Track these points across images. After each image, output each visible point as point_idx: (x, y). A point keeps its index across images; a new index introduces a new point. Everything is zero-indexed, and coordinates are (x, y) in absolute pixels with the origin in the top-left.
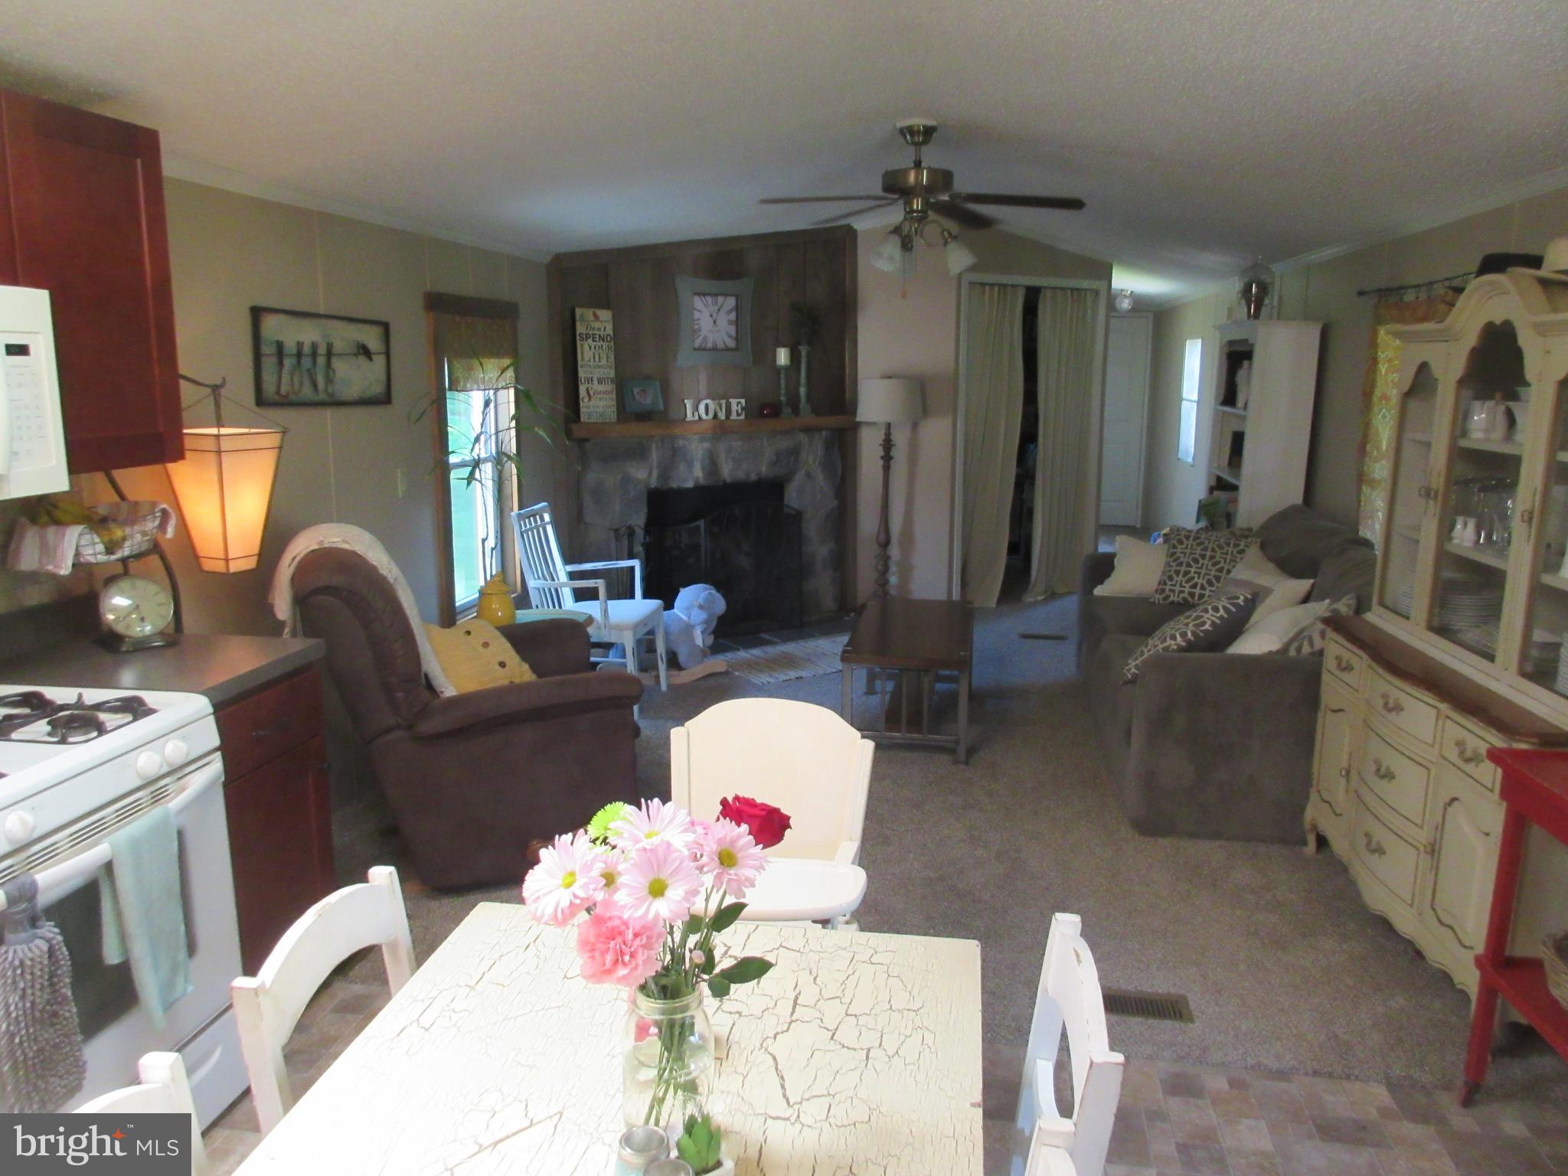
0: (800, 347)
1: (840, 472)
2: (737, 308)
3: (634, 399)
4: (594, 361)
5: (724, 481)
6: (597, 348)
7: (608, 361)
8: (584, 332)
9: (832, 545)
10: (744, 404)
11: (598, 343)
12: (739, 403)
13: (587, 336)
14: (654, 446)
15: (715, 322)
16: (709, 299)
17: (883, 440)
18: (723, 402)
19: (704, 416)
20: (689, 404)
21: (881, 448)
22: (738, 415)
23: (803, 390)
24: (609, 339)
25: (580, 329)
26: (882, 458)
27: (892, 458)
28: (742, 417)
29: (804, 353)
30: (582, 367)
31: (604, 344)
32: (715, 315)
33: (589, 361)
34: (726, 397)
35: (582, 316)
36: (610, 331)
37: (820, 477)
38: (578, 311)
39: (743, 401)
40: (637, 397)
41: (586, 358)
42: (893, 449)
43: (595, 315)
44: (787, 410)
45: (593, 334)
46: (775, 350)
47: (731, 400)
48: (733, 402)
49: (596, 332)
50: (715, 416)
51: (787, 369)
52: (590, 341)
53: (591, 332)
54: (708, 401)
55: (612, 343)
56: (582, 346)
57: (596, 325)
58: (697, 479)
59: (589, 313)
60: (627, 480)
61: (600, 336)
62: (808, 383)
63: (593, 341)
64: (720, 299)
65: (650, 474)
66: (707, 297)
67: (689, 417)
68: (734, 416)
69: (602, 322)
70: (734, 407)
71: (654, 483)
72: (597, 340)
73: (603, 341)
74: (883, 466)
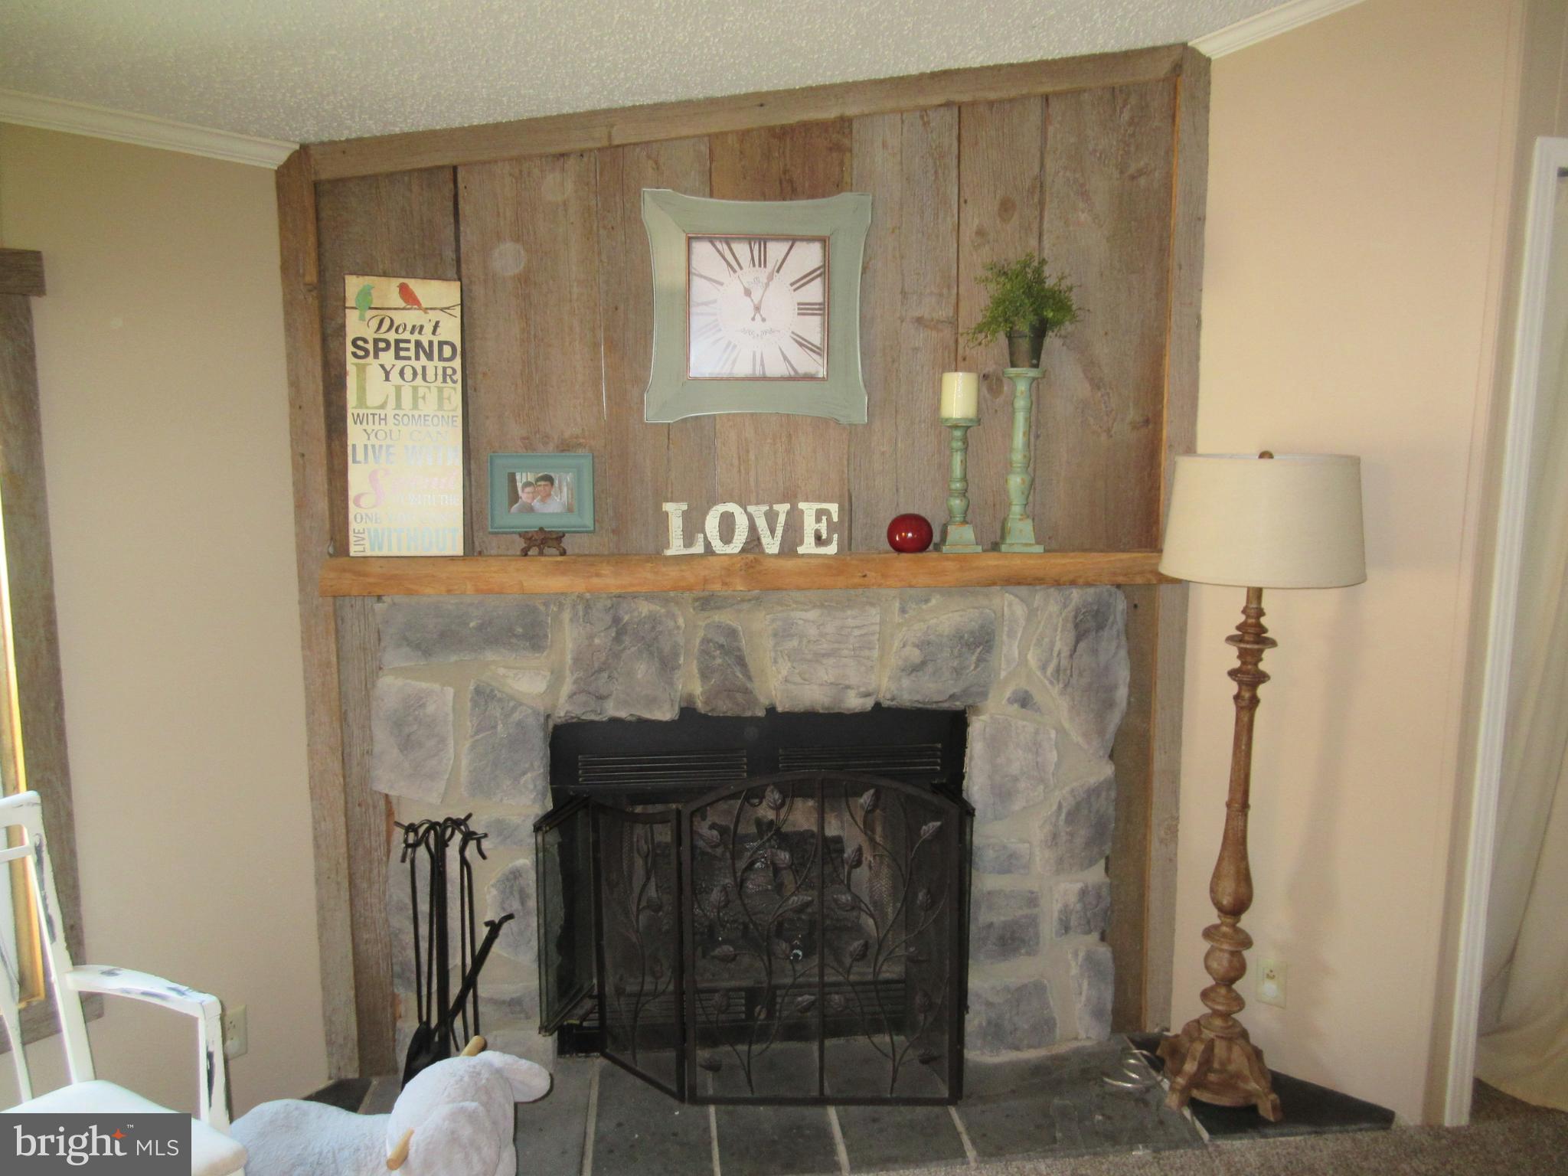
0: (1009, 372)
1: (1122, 693)
2: (825, 272)
3: (514, 497)
4: (398, 406)
5: (771, 710)
6: (408, 373)
7: (440, 407)
8: (370, 334)
9: (1096, 875)
10: (835, 519)
11: (413, 362)
12: (819, 515)
13: (379, 346)
14: (566, 616)
15: (757, 309)
16: (742, 249)
17: (1238, 628)
18: (783, 509)
19: (718, 546)
20: (674, 510)
21: (1233, 651)
22: (818, 538)
23: (1016, 482)
24: (447, 351)
25: (356, 325)
26: (1233, 674)
27: (1262, 677)
28: (832, 549)
29: (1022, 387)
30: (358, 419)
31: (430, 366)
32: (756, 295)
33: (383, 406)
34: (790, 496)
35: (365, 293)
36: (451, 330)
37: (1056, 703)
38: (354, 285)
39: (833, 508)
40: (524, 496)
41: (374, 398)
42: (1268, 654)
43: (405, 292)
44: (961, 537)
45: (397, 342)
46: (941, 380)
47: (802, 505)
48: (808, 509)
49: (406, 336)
50: (754, 541)
51: (964, 428)
52: (387, 358)
53: (392, 336)
54: (732, 507)
55: (457, 363)
56: (361, 370)
57: (412, 317)
58: (690, 698)
59: (388, 290)
60: (484, 696)
61: (418, 344)
62: (1036, 460)
63: (397, 357)
64: (776, 250)
65: (557, 678)
66: (735, 246)
67: (676, 547)
68: (808, 547)
69: (426, 310)
70: (810, 525)
71: (564, 709)
72: (412, 353)
73: (430, 357)
74: (1237, 698)
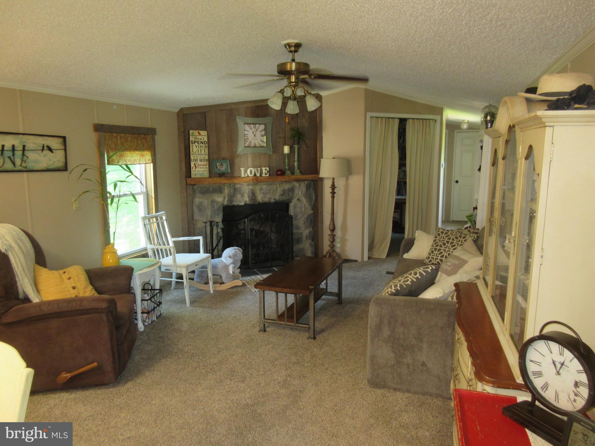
0: (295, 146)
1: (314, 198)
2: (265, 129)
3: (217, 167)
4: (198, 152)
5: (259, 203)
6: (200, 146)
7: (205, 152)
8: (193, 140)
9: (311, 229)
10: (268, 170)
11: (200, 145)
12: (265, 169)
13: (195, 142)
14: (226, 188)
15: (255, 135)
16: (252, 126)
17: (331, 185)
18: (259, 169)
19: (250, 175)
20: (242, 170)
21: (330, 189)
22: (266, 174)
23: (296, 164)
24: (205, 143)
25: (192, 139)
26: (331, 193)
27: (335, 193)
28: (268, 175)
29: (296, 148)
30: (192, 154)
31: (203, 145)
32: (254, 133)
33: (196, 152)
34: (260, 167)
35: (193, 133)
36: (206, 139)
37: (303, 199)
38: (191, 132)
39: (268, 168)
40: (218, 167)
41: (194, 151)
42: (336, 189)
43: (199, 133)
44: (288, 172)
45: (198, 141)
46: (283, 147)
47: (263, 168)
48: (264, 169)
49: (199, 140)
50: (255, 175)
51: (288, 155)
52: (196, 144)
53: (197, 140)
54: (251, 169)
55: (207, 145)
56: (192, 146)
57: (200, 137)
58: (246, 201)
59: (196, 133)
60: (213, 201)
61: (201, 142)
62: (299, 160)
63: (198, 144)
64: (257, 126)
65: (224, 198)
66: (251, 125)
67: (243, 175)
68: (264, 175)
69: (202, 136)
70: (264, 171)
71: (226, 203)
72: (200, 143)
73: (203, 143)
74: (331, 196)
